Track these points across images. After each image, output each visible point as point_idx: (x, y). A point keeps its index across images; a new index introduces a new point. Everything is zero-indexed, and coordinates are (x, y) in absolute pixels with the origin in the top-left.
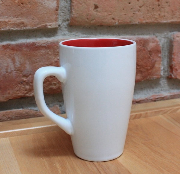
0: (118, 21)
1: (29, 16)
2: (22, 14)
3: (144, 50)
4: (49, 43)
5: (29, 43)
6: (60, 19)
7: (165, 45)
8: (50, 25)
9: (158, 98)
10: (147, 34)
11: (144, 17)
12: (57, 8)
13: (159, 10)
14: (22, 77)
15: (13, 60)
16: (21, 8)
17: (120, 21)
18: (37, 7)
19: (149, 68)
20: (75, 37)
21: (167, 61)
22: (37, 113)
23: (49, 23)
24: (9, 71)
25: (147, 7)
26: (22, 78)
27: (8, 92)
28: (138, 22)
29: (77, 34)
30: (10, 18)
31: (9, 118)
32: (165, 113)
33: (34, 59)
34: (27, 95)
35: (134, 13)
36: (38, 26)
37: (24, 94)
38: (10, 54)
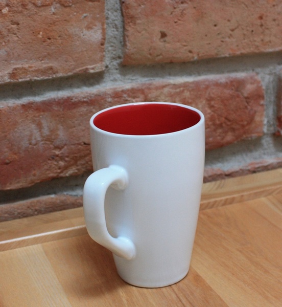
0: (198, 54)
1: (60, 57)
2: (49, 54)
3: (238, 96)
4: (93, 96)
5: (62, 98)
6: (108, 57)
7: (271, 86)
8: (93, 69)
9: (259, 168)
10: (243, 71)
11: (237, 46)
12: (103, 41)
13: (262, 33)
14: (53, 149)
15: (39, 126)
16: (48, 45)
17: (200, 55)
18: (72, 41)
19: (245, 123)
20: (131, 83)
21: (274, 110)
22: (78, 201)
23: (91, 65)
24: (34, 142)
25: (243, 29)
26: (54, 151)
27: (33, 172)
28: (229, 54)
29: (134, 78)
30: (31, 61)
31: (36, 210)
32: (270, 194)
33: (70, 122)
34: (62, 175)
35: (223, 40)
36: (75, 71)
37: (57, 174)
38: (34, 116)
